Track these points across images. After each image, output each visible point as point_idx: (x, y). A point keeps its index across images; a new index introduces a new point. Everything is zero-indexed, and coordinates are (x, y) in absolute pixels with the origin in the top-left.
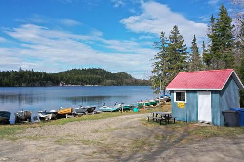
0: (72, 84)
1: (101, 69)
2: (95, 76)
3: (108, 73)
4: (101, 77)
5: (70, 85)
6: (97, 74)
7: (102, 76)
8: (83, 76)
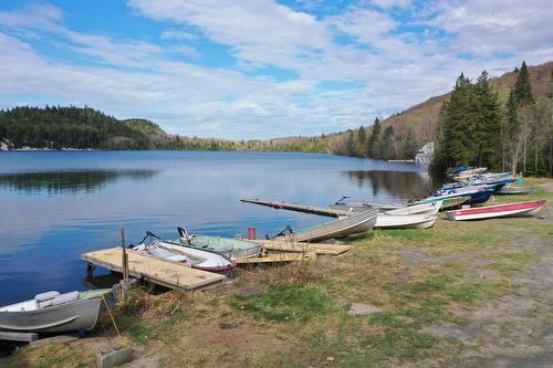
0: (31, 146)
1: (92, 110)
2: (83, 127)
3: (110, 120)
4: (97, 130)
5: (27, 148)
6: (85, 121)
7: (99, 128)
8: (55, 125)
